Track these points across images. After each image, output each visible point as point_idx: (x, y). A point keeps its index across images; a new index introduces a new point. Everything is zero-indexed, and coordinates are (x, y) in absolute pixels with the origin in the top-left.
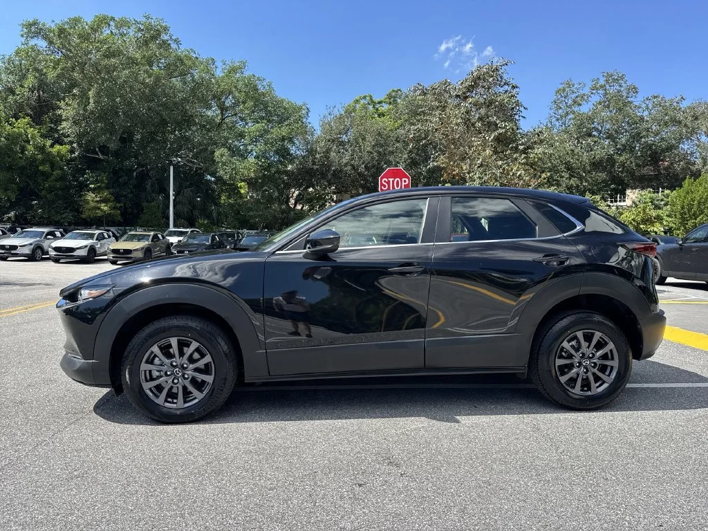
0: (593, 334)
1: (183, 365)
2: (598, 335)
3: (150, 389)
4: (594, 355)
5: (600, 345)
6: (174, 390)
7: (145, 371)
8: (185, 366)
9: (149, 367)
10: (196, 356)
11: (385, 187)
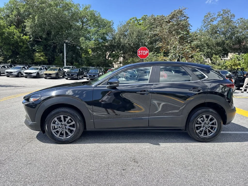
0: (209, 116)
1: (65, 124)
2: (211, 116)
3: (54, 132)
4: (209, 123)
5: (211, 120)
6: (63, 133)
7: (52, 126)
8: (66, 124)
9: (54, 125)
10: (70, 121)
11: (139, 54)
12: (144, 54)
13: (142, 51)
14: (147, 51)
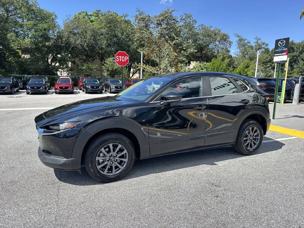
0: (254, 128)
3: (100, 168)
4: (253, 135)
5: (255, 132)
11: (118, 60)
12: (123, 60)
13: (120, 57)
14: (127, 57)
